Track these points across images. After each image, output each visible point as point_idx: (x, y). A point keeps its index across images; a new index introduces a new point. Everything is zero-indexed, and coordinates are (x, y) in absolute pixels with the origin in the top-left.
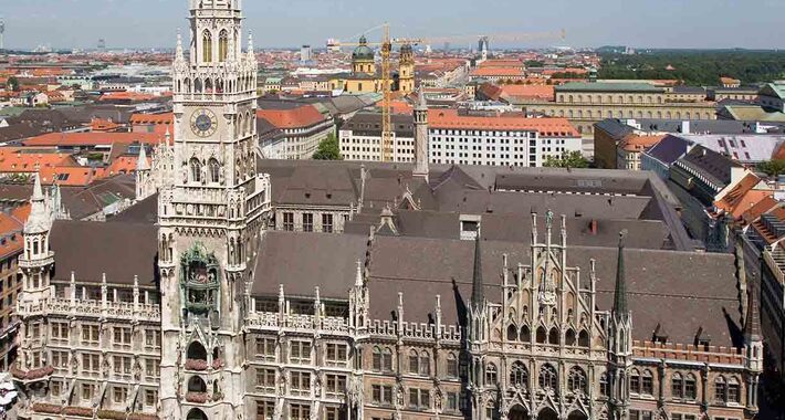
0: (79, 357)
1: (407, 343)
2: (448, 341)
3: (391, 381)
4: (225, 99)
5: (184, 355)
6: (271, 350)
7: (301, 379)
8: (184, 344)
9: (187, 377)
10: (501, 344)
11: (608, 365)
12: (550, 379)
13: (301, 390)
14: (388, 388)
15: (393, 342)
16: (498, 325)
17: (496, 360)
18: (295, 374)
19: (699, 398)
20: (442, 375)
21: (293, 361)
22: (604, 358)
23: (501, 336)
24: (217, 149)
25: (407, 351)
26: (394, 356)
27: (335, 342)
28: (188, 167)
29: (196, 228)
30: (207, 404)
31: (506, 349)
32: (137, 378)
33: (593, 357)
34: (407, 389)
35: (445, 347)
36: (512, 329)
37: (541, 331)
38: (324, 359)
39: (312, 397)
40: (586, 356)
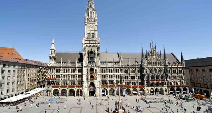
0: (63, 76)
1: (131, 67)
2: (138, 66)
3: (128, 75)
4: (95, 22)
5: (89, 71)
6: (105, 71)
7: (111, 76)
8: (89, 68)
9: (90, 75)
10: (148, 65)
11: (165, 67)
12: (156, 71)
13: (111, 78)
14: (127, 76)
15: (128, 67)
16: (147, 62)
17: (147, 68)
18: (109, 75)
19: (177, 73)
20: (137, 73)
21: (109, 73)
22: (164, 66)
23: (147, 64)
24: (94, 31)
25: (130, 69)
26: (128, 70)
27: (117, 68)
28: (88, 35)
29: (91, 45)
30: (94, 81)
31: (148, 66)
32: (76, 79)
33: (162, 66)
34: (131, 76)
35: (137, 67)
36: (149, 63)
37: (154, 63)
38: (115, 72)
39: (113, 80)
40: (161, 66)
